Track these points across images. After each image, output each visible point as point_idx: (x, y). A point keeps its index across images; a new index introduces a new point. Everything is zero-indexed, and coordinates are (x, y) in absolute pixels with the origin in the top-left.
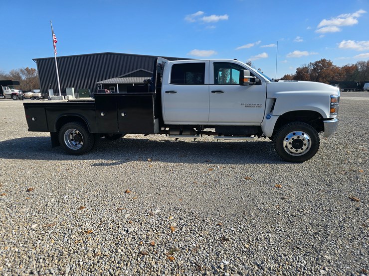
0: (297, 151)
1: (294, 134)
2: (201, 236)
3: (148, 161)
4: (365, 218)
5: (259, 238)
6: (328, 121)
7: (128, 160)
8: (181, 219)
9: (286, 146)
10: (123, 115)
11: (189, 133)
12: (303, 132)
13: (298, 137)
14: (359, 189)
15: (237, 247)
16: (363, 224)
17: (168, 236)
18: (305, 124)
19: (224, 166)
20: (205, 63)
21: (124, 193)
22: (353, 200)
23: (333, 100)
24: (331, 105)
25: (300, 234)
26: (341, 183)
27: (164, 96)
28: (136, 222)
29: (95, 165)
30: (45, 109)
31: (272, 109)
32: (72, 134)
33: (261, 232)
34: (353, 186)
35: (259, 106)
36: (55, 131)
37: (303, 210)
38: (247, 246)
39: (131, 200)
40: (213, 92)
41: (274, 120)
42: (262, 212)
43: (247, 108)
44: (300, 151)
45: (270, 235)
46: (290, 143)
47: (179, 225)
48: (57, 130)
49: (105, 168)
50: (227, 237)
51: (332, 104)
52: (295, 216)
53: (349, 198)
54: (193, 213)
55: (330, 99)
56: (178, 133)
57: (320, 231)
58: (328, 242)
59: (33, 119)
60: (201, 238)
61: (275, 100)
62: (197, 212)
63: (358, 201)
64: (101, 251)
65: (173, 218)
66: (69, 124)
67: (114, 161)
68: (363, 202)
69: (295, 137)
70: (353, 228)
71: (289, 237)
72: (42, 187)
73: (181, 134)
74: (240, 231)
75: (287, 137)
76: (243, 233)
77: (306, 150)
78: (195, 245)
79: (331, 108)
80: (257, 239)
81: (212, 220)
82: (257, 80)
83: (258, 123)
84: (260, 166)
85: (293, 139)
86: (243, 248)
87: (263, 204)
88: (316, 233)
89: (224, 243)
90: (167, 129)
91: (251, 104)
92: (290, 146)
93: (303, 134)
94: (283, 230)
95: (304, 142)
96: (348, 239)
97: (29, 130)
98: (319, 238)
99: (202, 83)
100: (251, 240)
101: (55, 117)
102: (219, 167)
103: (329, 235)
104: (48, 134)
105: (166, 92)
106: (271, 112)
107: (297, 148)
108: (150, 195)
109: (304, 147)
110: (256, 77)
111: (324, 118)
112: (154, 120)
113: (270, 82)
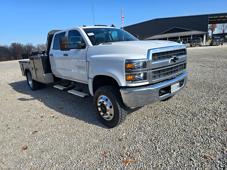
0: (103, 115)
1: (102, 98)
10: (36, 70)
12: (107, 98)
30: (22, 64)
35: (84, 68)
40: (64, 55)
43: (79, 69)
46: (99, 106)
55: (125, 64)
77: (110, 116)
79: (127, 75)
85: (100, 102)
91: (80, 66)
93: (107, 100)
95: (107, 108)
105: (50, 55)
109: (107, 113)
110: (80, 42)
111: (120, 85)
112: (44, 74)
113: (91, 45)
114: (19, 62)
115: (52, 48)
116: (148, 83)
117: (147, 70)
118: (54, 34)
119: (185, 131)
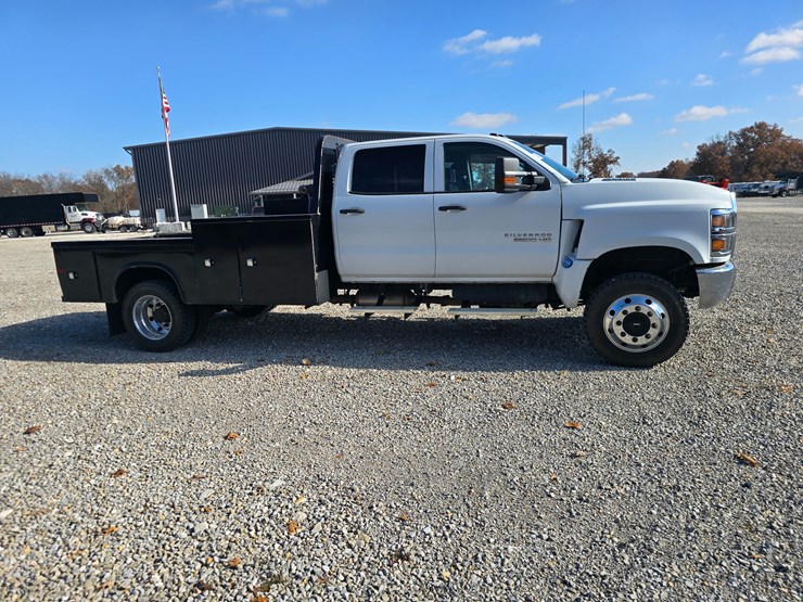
0: (635, 340)
1: (628, 301)
2: (350, 546)
3: (303, 365)
4: (759, 508)
5: (480, 556)
6: (706, 270)
7: (261, 362)
8: (321, 503)
9: (611, 331)
10: (250, 263)
11: (399, 301)
12: (648, 297)
13: (637, 308)
14: (767, 435)
15: (423, 576)
16: (748, 524)
17: (277, 545)
18: (653, 277)
19: (465, 375)
20: (424, 145)
21: (222, 439)
22: (742, 461)
23: (719, 220)
24: (713, 233)
25: (582, 548)
26: (726, 420)
27: (337, 219)
28: (220, 508)
29: (187, 374)
30: (94, 253)
31: (576, 244)
32: (151, 306)
33: (492, 540)
34: (753, 428)
35: (547, 238)
36: (115, 300)
37: (612, 485)
38: (446, 574)
39: (231, 457)
40: (441, 209)
41: (580, 270)
42: (514, 489)
44: (642, 340)
45: (511, 549)
46: (618, 323)
47: (311, 517)
48: (118, 297)
49: (206, 380)
50: (407, 550)
51: (717, 230)
52: (587, 501)
53: (735, 456)
54: (353, 490)
55: (710, 218)
56: (375, 301)
57: (633, 541)
58: (644, 570)
59: (71, 276)
60: (348, 550)
61: (582, 222)
62: (363, 487)
63: (753, 465)
64: (117, 578)
65: (304, 500)
66: (143, 286)
67: (231, 366)
68: (764, 469)
69: (631, 309)
70: (720, 533)
71: (555, 554)
72: (59, 425)
73: (380, 304)
74: (444, 534)
75: (611, 308)
76: (449, 540)
77: (656, 339)
78: (327, 569)
79: (713, 240)
80: (476, 558)
81: (391, 507)
82: (539, 179)
83: (546, 276)
84: (549, 375)
85: (625, 312)
86: (435, 578)
87: (522, 468)
88: (621, 546)
89: (396, 565)
90: (353, 292)
91: (528, 233)
92: (619, 330)
93: (649, 302)
94: (545, 536)
95: (652, 320)
96: (696, 563)
97: (65, 299)
98: (627, 557)
99: (419, 189)
100: (460, 559)
101: (113, 270)
102: (453, 378)
103: (651, 551)
104: (102, 307)
105: (342, 212)
106: (573, 251)
107: (635, 333)
108: (277, 444)
109: (651, 331)
110: (535, 173)
111: (697, 263)
112: (316, 274)
113: (569, 182)
114: (53, 244)
115: (348, 190)
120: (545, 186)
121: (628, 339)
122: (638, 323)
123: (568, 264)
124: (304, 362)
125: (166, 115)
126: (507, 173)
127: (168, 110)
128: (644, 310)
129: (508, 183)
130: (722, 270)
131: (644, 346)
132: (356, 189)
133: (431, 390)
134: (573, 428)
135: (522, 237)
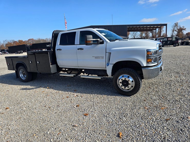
0: (125, 88)
1: (123, 76)
6: (146, 68)
7: (40, 87)
9: (119, 84)
10: (38, 62)
12: (129, 76)
13: (125, 79)
20: (76, 32)
23: (149, 53)
24: (147, 57)
27: (57, 52)
29: (22, 89)
30: (12, 59)
31: (109, 60)
35: (103, 58)
40: (78, 49)
41: (111, 67)
43: (96, 59)
44: (127, 88)
48: (17, 69)
55: (146, 52)
59: (9, 64)
66: (20, 67)
69: (123, 79)
75: (119, 78)
77: (131, 88)
79: (147, 59)
82: (100, 41)
83: (104, 68)
85: (122, 80)
91: (98, 56)
92: (121, 84)
93: (128, 77)
95: (129, 82)
97: (8, 69)
99: (73, 43)
101: (15, 63)
105: (57, 50)
107: (123, 85)
109: (129, 86)
110: (99, 39)
111: (142, 66)
112: (51, 66)
113: (109, 41)
114: (5, 57)
115: (59, 44)
116: (156, 64)
117: (157, 56)
118: (58, 33)
119: (173, 91)
120: (102, 43)
121: (123, 87)
122: (125, 83)
123: (108, 65)
124: (47, 88)
125: (66, 24)
126: (88, 40)
127: (66, 23)
128: (127, 79)
129: (88, 42)
130: (152, 68)
131: (128, 90)
132: (61, 44)
133: (66, 98)
134: (85, 115)
135: (97, 57)
